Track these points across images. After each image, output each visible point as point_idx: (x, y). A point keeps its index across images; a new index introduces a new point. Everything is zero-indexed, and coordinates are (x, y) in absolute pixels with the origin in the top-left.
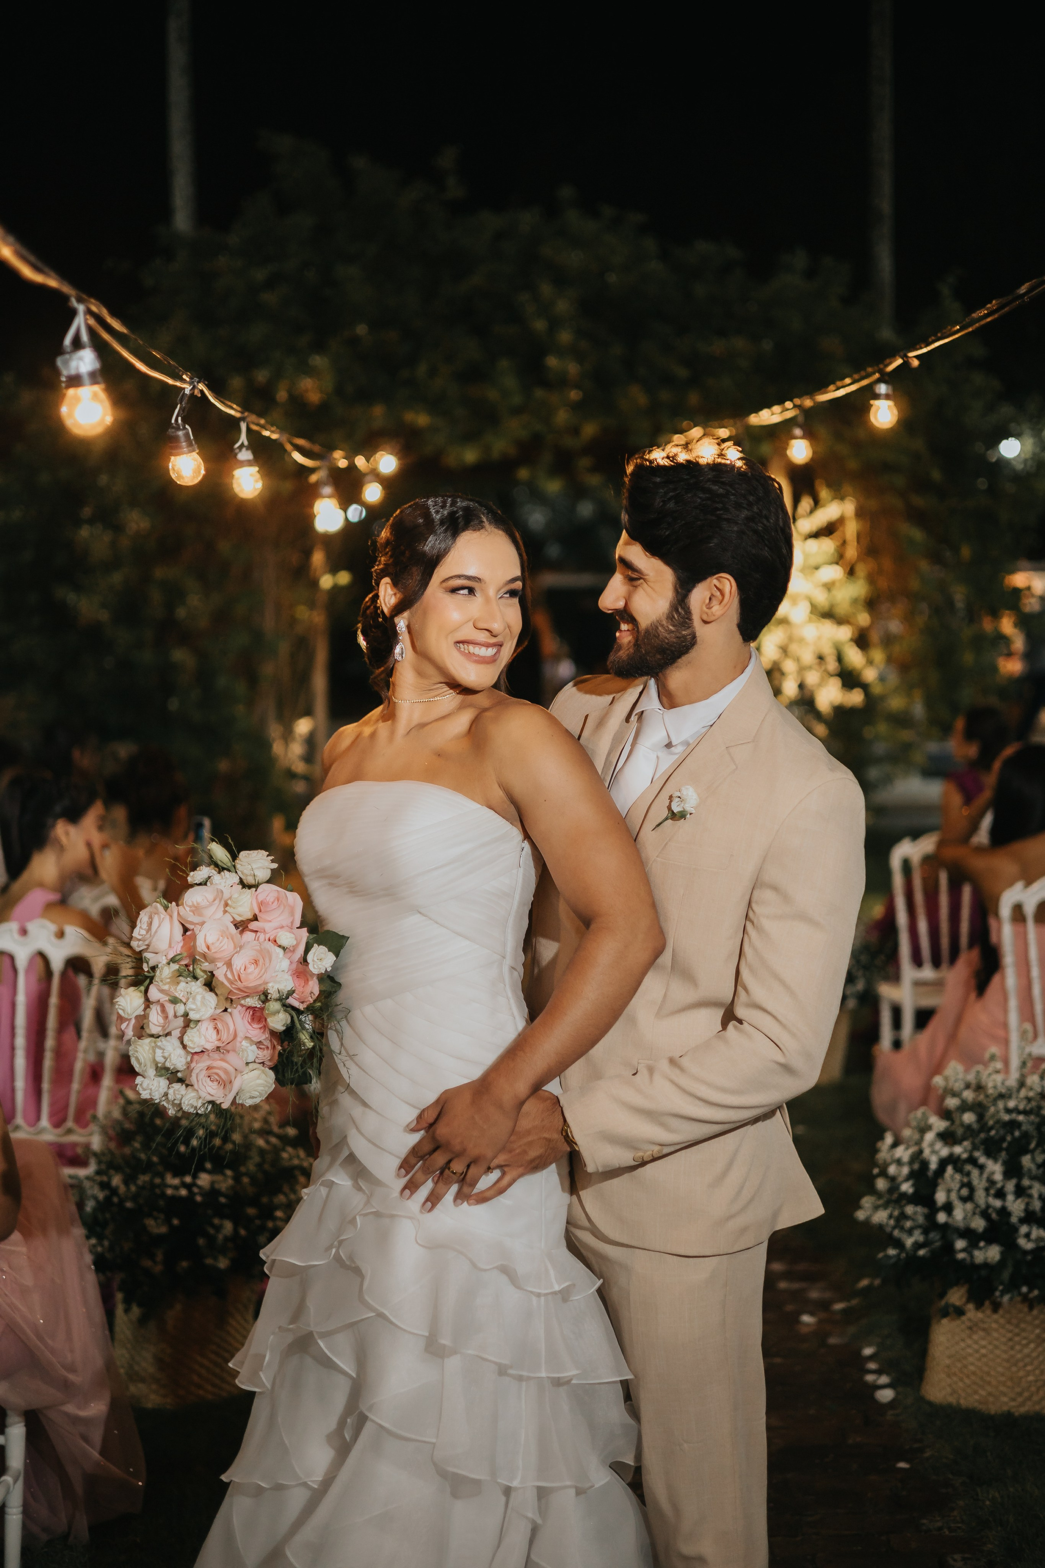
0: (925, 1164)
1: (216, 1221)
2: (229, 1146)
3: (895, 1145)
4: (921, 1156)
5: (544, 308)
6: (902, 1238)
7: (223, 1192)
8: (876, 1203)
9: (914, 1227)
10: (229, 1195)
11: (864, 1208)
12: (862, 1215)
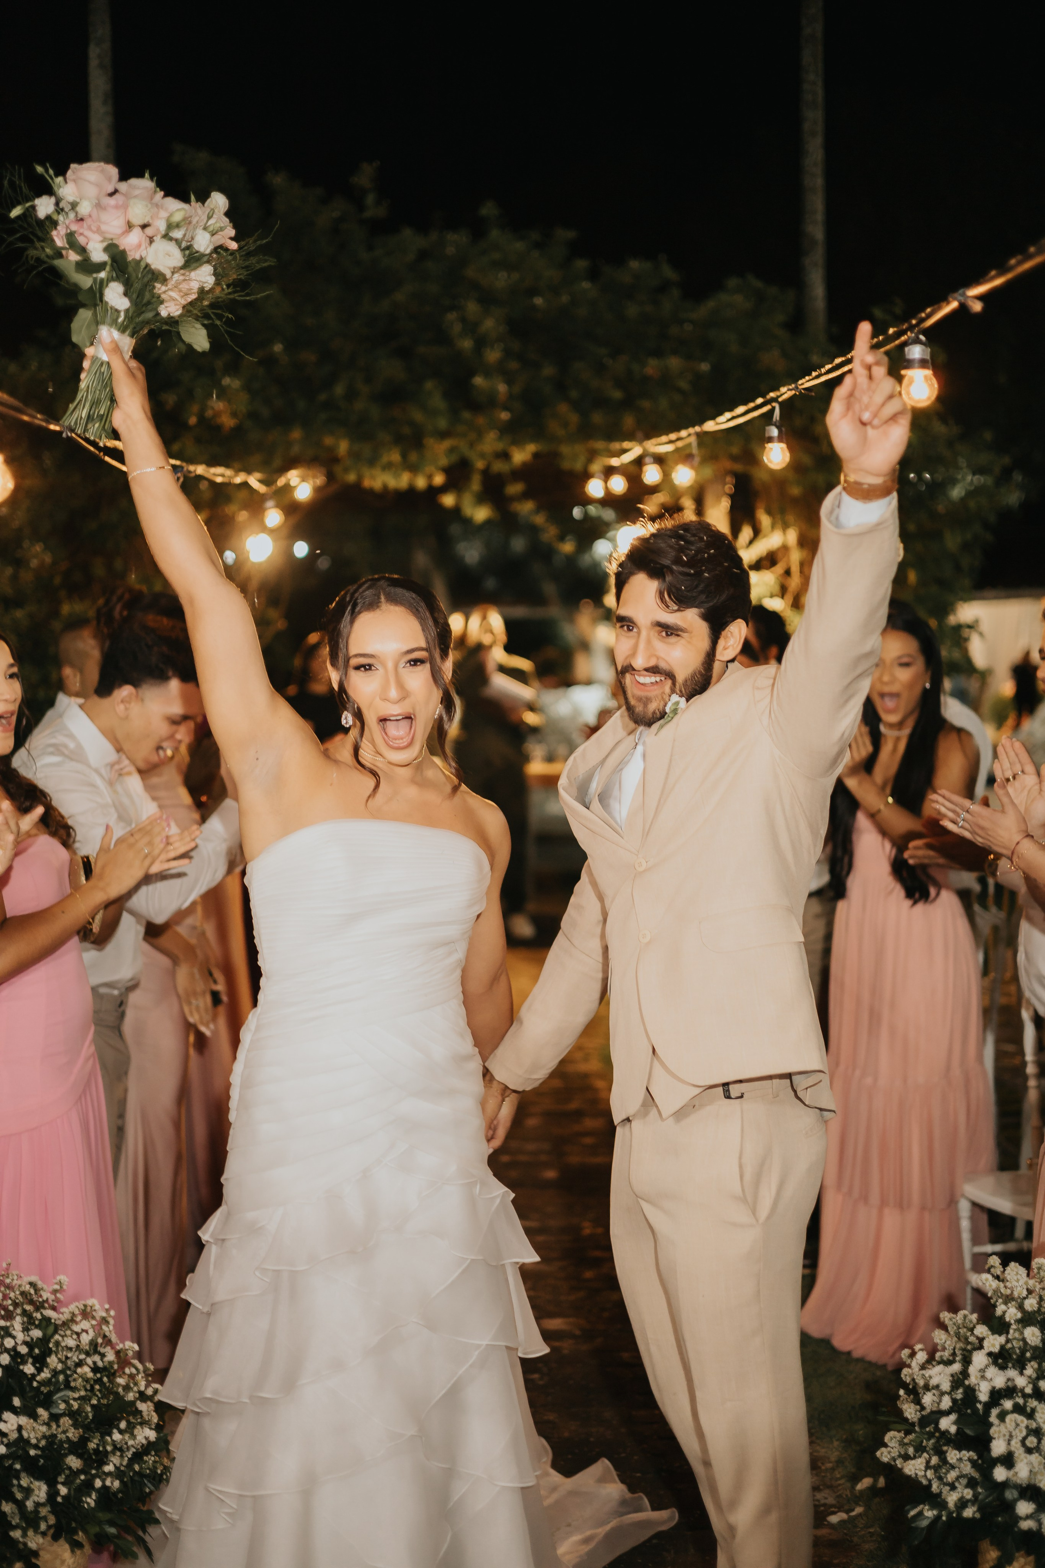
0: (971, 1393)
1: (25, 1480)
2: (45, 1374)
3: (928, 1363)
4: (967, 1382)
5: (471, 327)
6: (941, 1492)
7: (34, 1441)
8: (906, 1441)
9: (958, 1478)
10: (41, 1446)
11: (889, 1446)
12: (886, 1457)
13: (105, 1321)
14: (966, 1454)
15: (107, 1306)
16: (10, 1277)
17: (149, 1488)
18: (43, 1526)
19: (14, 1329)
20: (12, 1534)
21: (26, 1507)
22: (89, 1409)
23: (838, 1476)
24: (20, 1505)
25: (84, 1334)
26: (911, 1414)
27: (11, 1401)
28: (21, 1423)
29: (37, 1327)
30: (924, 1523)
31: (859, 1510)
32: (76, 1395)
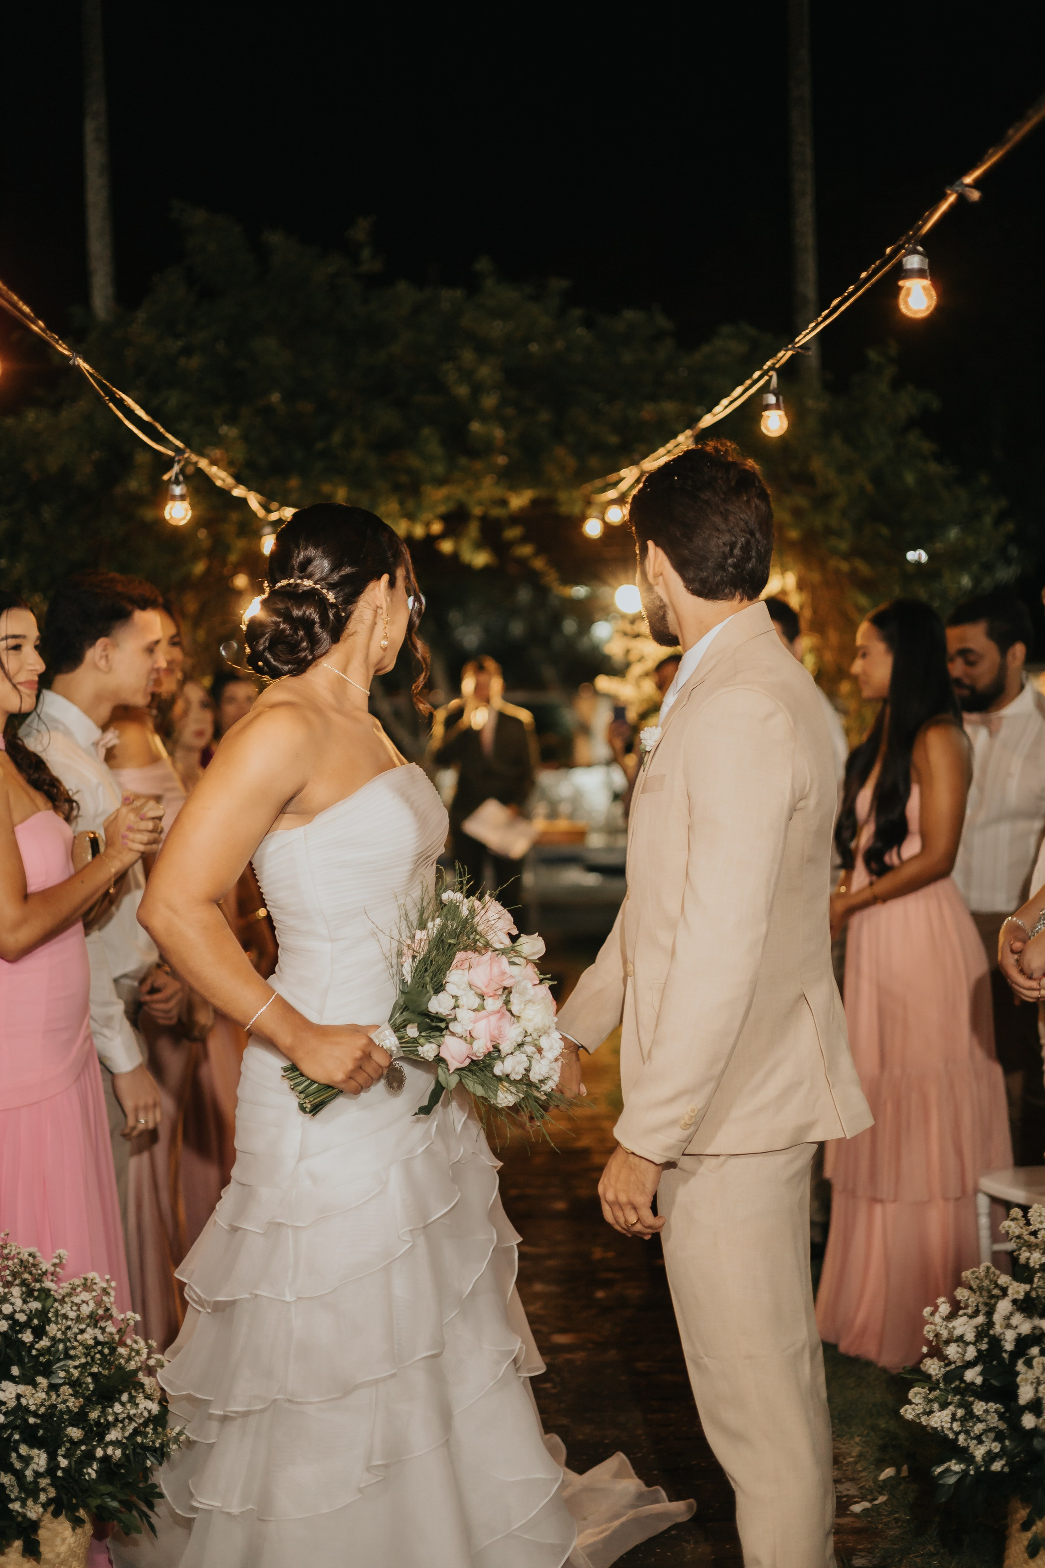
0: (996, 1343)
1: (23, 1450)
2: (45, 1343)
3: (952, 1316)
4: (991, 1332)
5: (467, 376)
6: (968, 1447)
7: (33, 1408)
8: (930, 1397)
9: (985, 1431)
10: (40, 1413)
11: (913, 1403)
12: (910, 1414)
13: (105, 1292)
14: (993, 1407)
15: (108, 1277)
16: (8, 1248)
17: (151, 1461)
18: (43, 1497)
19: (12, 1296)
20: (11, 1506)
21: (25, 1476)
22: (89, 1380)
23: (860, 1469)
24: (19, 1475)
25: (84, 1305)
26: (934, 1369)
27: (10, 1370)
28: (19, 1391)
29: (36, 1299)
30: (952, 1480)
31: (882, 1499)
32: (77, 1363)
